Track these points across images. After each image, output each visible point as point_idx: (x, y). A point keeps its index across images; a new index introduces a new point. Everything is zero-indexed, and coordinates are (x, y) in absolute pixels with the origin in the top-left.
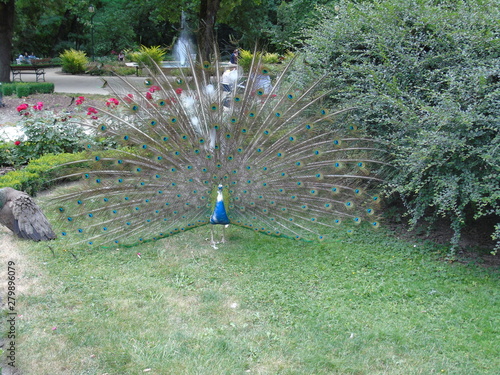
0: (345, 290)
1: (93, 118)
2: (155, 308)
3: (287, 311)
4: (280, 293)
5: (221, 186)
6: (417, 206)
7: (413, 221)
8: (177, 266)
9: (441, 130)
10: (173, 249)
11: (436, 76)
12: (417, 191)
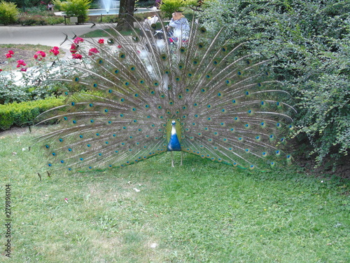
0: (257, 227)
1: (22, 70)
2: (81, 250)
3: (202, 249)
4: (196, 232)
5: (174, 122)
6: (323, 144)
7: (319, 158)
8: (102, 210)
9: (341, 73)
10: (98, 193)
11: (337, 22)
12: (321, 131)
